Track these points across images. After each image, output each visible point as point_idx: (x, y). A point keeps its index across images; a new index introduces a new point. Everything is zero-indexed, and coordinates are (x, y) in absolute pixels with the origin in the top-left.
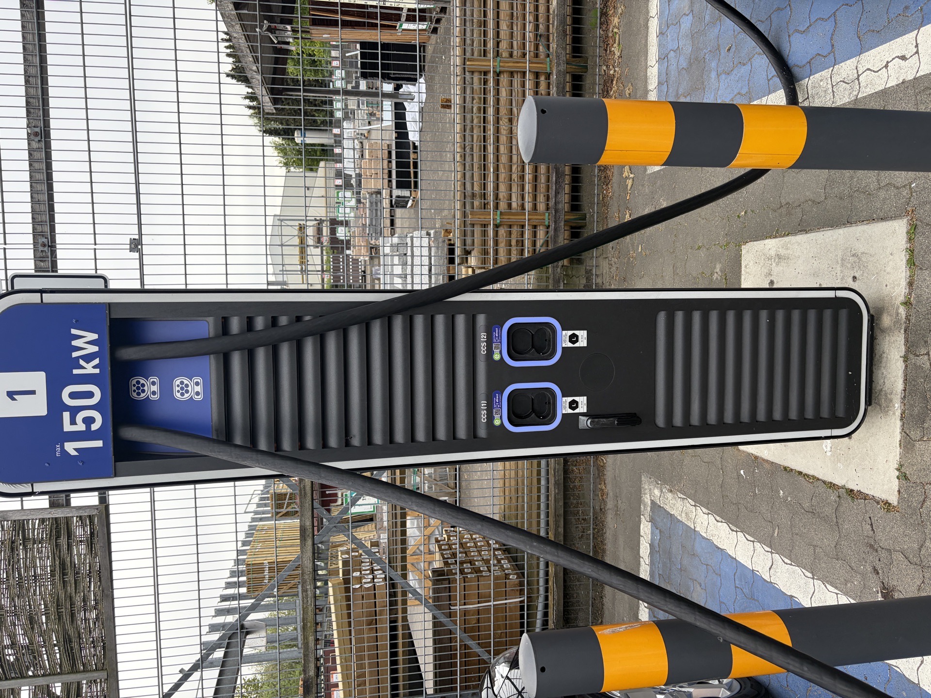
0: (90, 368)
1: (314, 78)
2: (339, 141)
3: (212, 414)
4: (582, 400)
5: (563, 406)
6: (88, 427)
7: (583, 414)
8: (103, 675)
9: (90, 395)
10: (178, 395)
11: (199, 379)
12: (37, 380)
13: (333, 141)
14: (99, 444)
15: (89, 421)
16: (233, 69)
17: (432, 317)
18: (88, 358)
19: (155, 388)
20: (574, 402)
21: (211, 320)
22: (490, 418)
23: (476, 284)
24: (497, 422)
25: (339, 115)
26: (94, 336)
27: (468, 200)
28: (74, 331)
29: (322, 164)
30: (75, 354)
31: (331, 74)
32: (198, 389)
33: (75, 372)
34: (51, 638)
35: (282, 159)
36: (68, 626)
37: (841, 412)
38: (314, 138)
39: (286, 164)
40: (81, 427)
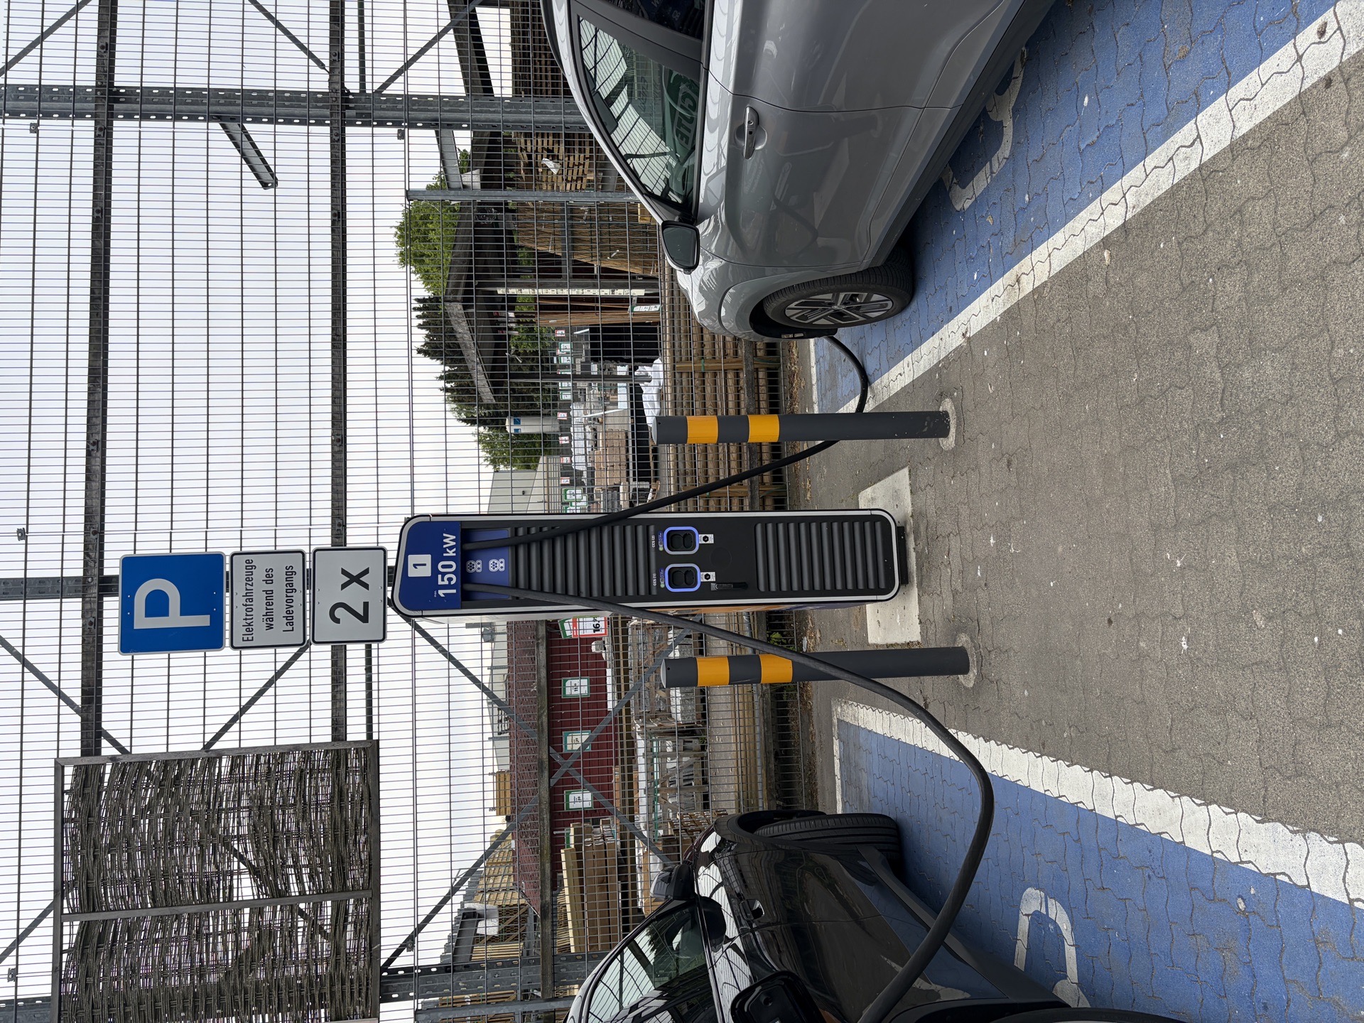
0: (451, 553)
1: (532, 350)
2: (565, 427)
3: (508, 580)
4: (713, 574)
5: (701, 577)
6: (450, 583)
7: (713, 582)
8: (369, 894)
9: (451, 566)
10: (491, 569)
11: (503, 560)
12: (427, 559)
13: (557, 429)
14: (454, 591)
15: (450, 579)
16: (426, 344)
17: (624, 527)
18: (451, 548)
19: (479, 566)
20: (707, 575)
21: (509, 529)
22: (658, 583)
23: (647, 509)
24: (662, 586)
25: (567, 396)
26: (454, 537)
27: (681, 477)
28: (445, 535)
29: (542, 459)
30: (445, 546)
31: (555, 346)
32: (502, 565)
33: (445, 555)
34: (327, 858)
35: (488, 455)
36: (342, 848)
37: (882, 585)
38: (529, 426)
39: (494, 462)
40: (446, 582)
